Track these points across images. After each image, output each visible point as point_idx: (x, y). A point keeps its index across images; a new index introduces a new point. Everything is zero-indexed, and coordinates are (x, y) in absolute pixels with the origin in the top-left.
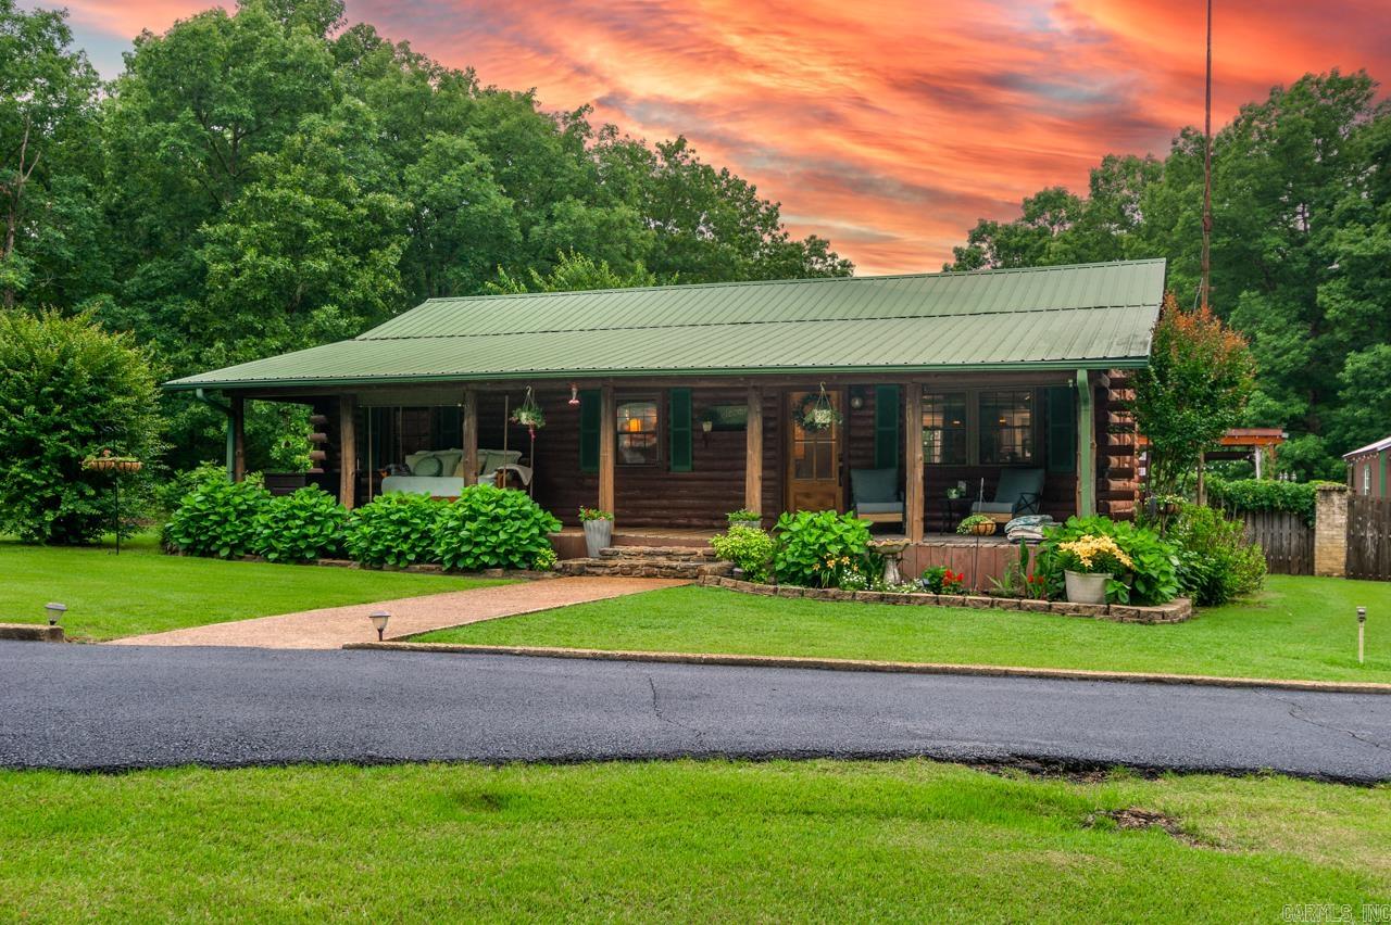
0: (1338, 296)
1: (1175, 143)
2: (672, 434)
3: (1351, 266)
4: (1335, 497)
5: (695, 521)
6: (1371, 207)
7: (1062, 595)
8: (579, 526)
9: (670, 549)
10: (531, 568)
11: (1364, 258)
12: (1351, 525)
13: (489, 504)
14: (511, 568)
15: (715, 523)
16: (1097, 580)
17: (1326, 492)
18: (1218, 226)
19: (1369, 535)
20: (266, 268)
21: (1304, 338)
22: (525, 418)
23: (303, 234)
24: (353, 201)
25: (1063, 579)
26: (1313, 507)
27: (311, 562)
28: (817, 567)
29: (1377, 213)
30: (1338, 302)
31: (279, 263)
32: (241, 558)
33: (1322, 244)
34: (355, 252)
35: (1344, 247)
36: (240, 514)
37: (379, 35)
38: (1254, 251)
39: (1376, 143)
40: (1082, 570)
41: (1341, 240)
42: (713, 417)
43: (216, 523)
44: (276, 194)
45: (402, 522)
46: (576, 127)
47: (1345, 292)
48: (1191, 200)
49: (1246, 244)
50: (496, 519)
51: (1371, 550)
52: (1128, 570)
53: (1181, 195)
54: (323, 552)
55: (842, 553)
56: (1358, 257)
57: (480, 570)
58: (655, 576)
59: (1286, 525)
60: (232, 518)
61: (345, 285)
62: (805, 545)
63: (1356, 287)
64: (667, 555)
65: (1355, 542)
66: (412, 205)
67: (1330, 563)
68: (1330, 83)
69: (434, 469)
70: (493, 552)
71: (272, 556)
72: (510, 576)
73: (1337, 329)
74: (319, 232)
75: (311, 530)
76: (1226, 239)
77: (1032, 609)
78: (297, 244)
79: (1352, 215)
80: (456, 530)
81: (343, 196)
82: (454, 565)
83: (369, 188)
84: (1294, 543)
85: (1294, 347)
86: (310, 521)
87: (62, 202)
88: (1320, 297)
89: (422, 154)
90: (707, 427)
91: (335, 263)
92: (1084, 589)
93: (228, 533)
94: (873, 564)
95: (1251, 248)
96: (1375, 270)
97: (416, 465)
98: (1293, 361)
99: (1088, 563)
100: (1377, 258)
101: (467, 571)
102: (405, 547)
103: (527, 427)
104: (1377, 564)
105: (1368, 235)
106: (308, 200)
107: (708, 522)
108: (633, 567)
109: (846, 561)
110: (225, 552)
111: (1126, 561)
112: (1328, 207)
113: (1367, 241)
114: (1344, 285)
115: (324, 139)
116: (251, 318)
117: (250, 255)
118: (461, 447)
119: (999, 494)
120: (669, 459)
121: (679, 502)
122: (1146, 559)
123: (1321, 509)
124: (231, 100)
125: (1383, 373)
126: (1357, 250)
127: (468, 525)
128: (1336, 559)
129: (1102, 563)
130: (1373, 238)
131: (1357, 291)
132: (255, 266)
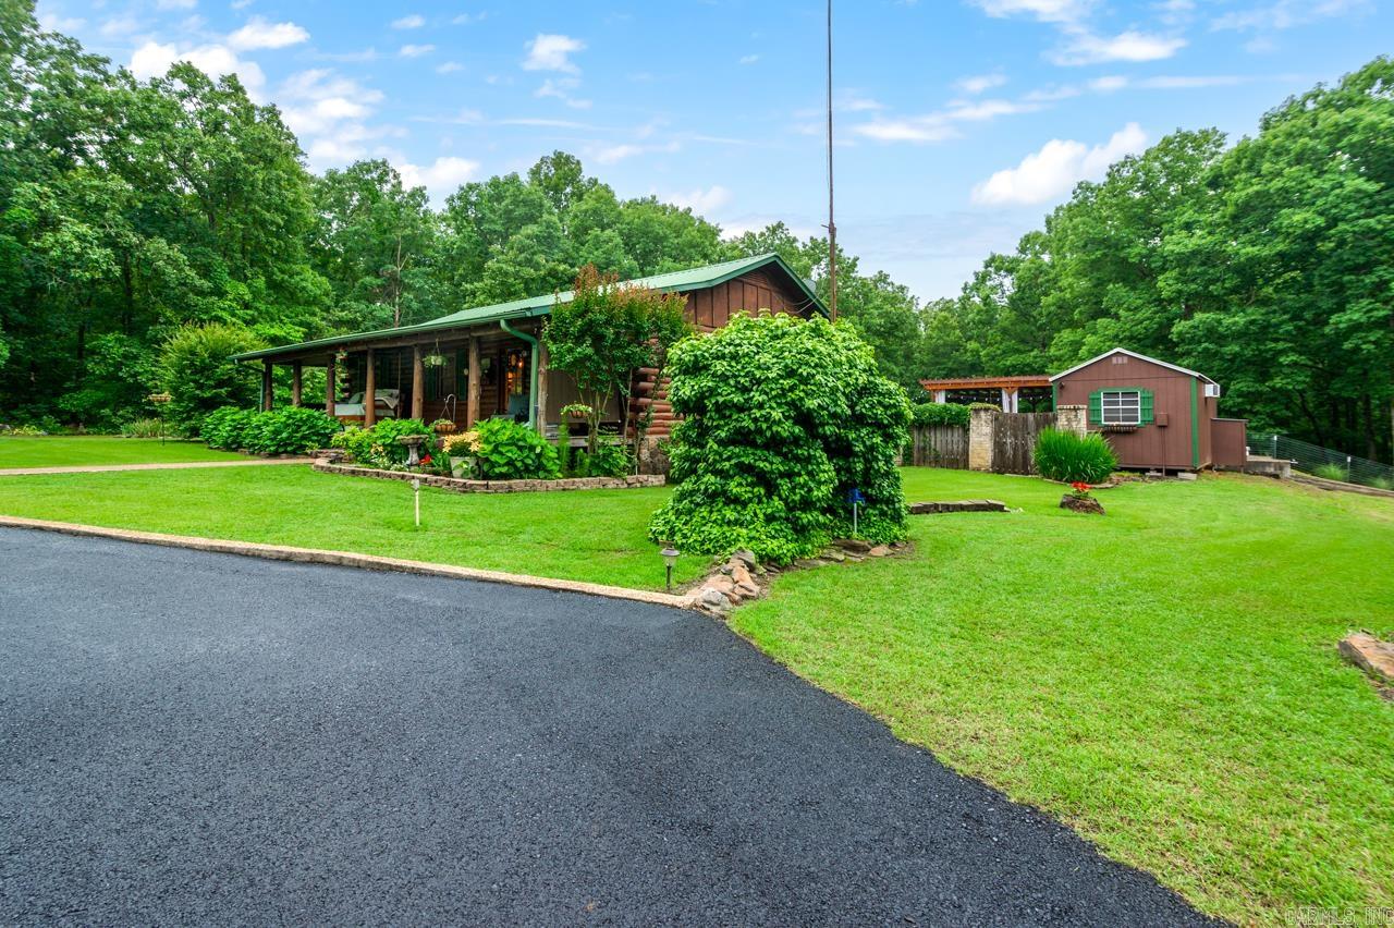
0: (1171, 282)
3: (1178, 260)
6: (1201, 219)
11: (1183, 253)
12: (995, 434)
19: (1009, 441)
26: (968, 421)
30: (1170, 285)
35: (1170, 248)
47: (1177, 279)
51: (1010, 452)
56: (1178, 254)
59: (956, 435)
63: (1182, 275)
65: (999, 447)
67: (980, 461)
79: (1187, 227)
84: (961, 446)
85: (1148, 319)
96: (1193, 262)
98: (1145, 328)
104: (1014, 462)
111: (475, 448)
125: (1201, 333)
128: (982, 458)
130: (1192, 240)
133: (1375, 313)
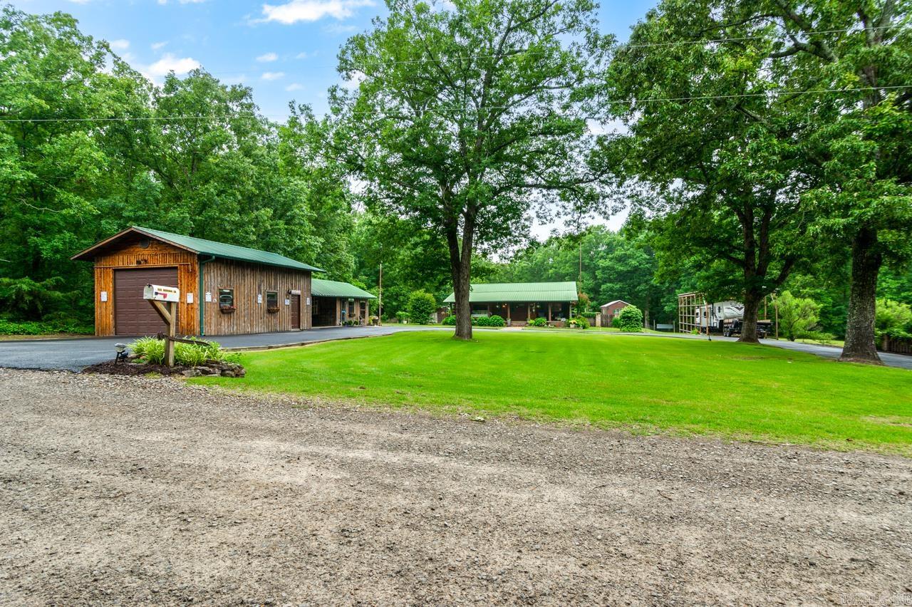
2: (512, 308)
4: (599, 315)
5: (516, 320)
8: (507, 321)
16: (574, 325)
25: (570, 325)
28: (541, 325)
42: (518, 305)
50: (498, 320)
57: (497, 326)
58: (519, 326)
62: (539, 322)
64: (519, 324)
65: (602, 322)
67: (598, 325)
70: (498, 324)
72: (500, 327)
77: (567, 328)
84: (594, 323)
90: (518, 307)
92: (572, 326)
94: (548, 324)
99: (573, 323)
100: (607, 266)
104: (603, 325)
107: (518, 320)
108: (517, 325)
109: (544, 324)
111: (576, 323)
119: (558, 315)
120: (512, 311)
121: (513, 317)
122: (578, 323)
123: (597, 316)
131: (603, 272)
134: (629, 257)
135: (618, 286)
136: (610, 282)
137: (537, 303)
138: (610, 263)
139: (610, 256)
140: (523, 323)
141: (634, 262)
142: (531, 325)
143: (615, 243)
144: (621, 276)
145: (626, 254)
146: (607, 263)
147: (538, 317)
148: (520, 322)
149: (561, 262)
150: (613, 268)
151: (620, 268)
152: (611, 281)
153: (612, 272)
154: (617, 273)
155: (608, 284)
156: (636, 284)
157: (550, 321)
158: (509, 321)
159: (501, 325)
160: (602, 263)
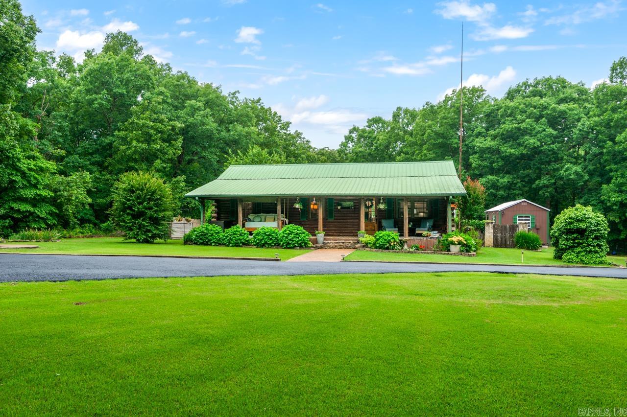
0: (476, 160)
1: (424, 107)
2: (328, 210)
3: (480, 150)
4: (490, 225)
5: (335, 234)
6: (485, 131)
7: (449, 250)
8: (315, 235)
9: (344, 241)
10: (306, 247)
11: (484, 148)
12: (494, 232)
13: (295, 230)
14: (301, 247)
15: (341, 234)
16: (458, 247)
17: (488, 223)
18: (438, 135)
19: (499, 235)
20: (140, 147)
21: (465, 172)
22: (297, 206)
23: (151, 136)
24: (165, 123)
25: (449, 247)
26: (484, 227)
27: (241, 246)
28: (388, 245)
29: (487, 134)
31: (144, 146)
32: (217, 246)
33: (471, 142)
34: (167, 142)
35: (478, 144)
36: (216, 233)
37: (155, 59)
38: (450, 144)
39: (486, 111)
40: (455, 244)
41: (477, 142)
42: (341, 205)
43: (210, 236)
44: (141, 122)
45: (269, 235)
46: (233, 98)
47: (478, 159)
48: (430, 127)
49: (446, 142)
50: (297, 234)
51: (499, 239)
52: (465, 244)
53: (427, 124)
54: (244, 244)
55: (394, 242)
56: (482, 148)
57: (294, 247)
58: (342, 248)
60: (214, 234)
61: (165, 154)
62: (385, 240)
63: (481, 157)
64: (343, 243)
65: (495, 238)
66: (184, 125)
68: (472, 90)
69: (260, 220)
70: (297, 243)
71: (231, 245)
72: (301, 249)
73: (476, 170)
74: (156, 135)
75: (241, 237)
76: (441, 140)
77: (444, 254)
78: (148, 139)
79: (479, 134)
80: (287, 237)
81: (162, 121)
82: (287, 247)
83: (170, 120)
86: (241, 235)
87: (57, 122)
88: (470, 160)
89: (184, 107)
90: (339, 208)
91: (161, 145)
92: (454, 249)
93: (214, 239)
94: (402, 243)
95: (448, 143)
96: (487, 152)
97: (254, 218)
99: (457, 243)
100: (488, 148)
101: (290, 248)
102: (271, 242)
103: (298, 208)
104: (501, 243)
105: (485, 141)
106: (152, 124)
107: (339, 234)
108: (336, 246)
109: (396, 243)
110: (213, 244)
111: (465, 242)
112: (472, 130)
113: (484, 143)
114: (477, 156)
115: (156, 102)
116: (133, 164)
117: (134, 143)
118: (276, 213)
119: (422, 226)
120: (327, 216)
121: (330, 228)
122: (469, 242)
123: (486, 228)
124: (119, 87)
125: (489, 185)
126: (481, 145)
127: (290, 235)
128: (490, 242)
129: (460, 243)
130: (486, 142)
131: (481, 158)
132: (136, 147)
133: (551, 181)
134: (526, 132)
135: (505, 180)
136: (492, 174)
137: (378, 199)
138: (492, 143)
139: (492, 132)
140: (350, 240)
141: (532, 141)
142: (366, 245)
143: (500, 113)
144: (511, 165)
145: (519, 129)
146: (489, 143)
147: (381, 228)
148: (343, 239)
149: (415, 144)
150: (498, 151)
151: (508, 150)
152: (492, 171)
153: (494, 157)
154: (503, 159)
155: (490, 177)
156: (533, 176)
157: (406, 237)
158: (320, 236)
159: (303, 245)
160: (480, 143)
